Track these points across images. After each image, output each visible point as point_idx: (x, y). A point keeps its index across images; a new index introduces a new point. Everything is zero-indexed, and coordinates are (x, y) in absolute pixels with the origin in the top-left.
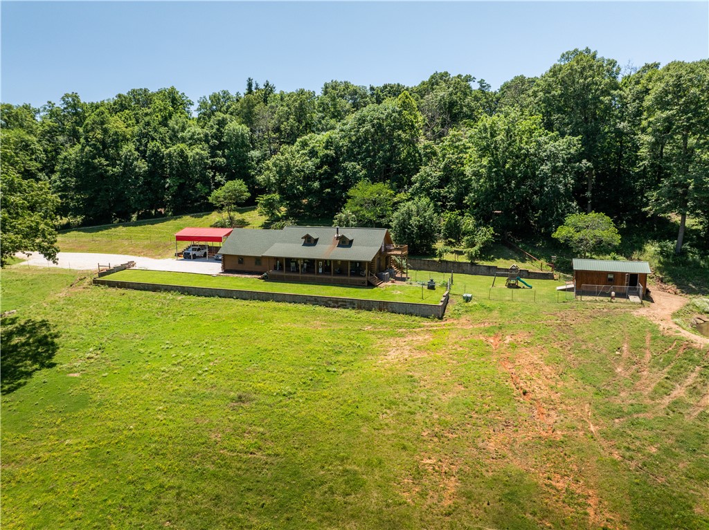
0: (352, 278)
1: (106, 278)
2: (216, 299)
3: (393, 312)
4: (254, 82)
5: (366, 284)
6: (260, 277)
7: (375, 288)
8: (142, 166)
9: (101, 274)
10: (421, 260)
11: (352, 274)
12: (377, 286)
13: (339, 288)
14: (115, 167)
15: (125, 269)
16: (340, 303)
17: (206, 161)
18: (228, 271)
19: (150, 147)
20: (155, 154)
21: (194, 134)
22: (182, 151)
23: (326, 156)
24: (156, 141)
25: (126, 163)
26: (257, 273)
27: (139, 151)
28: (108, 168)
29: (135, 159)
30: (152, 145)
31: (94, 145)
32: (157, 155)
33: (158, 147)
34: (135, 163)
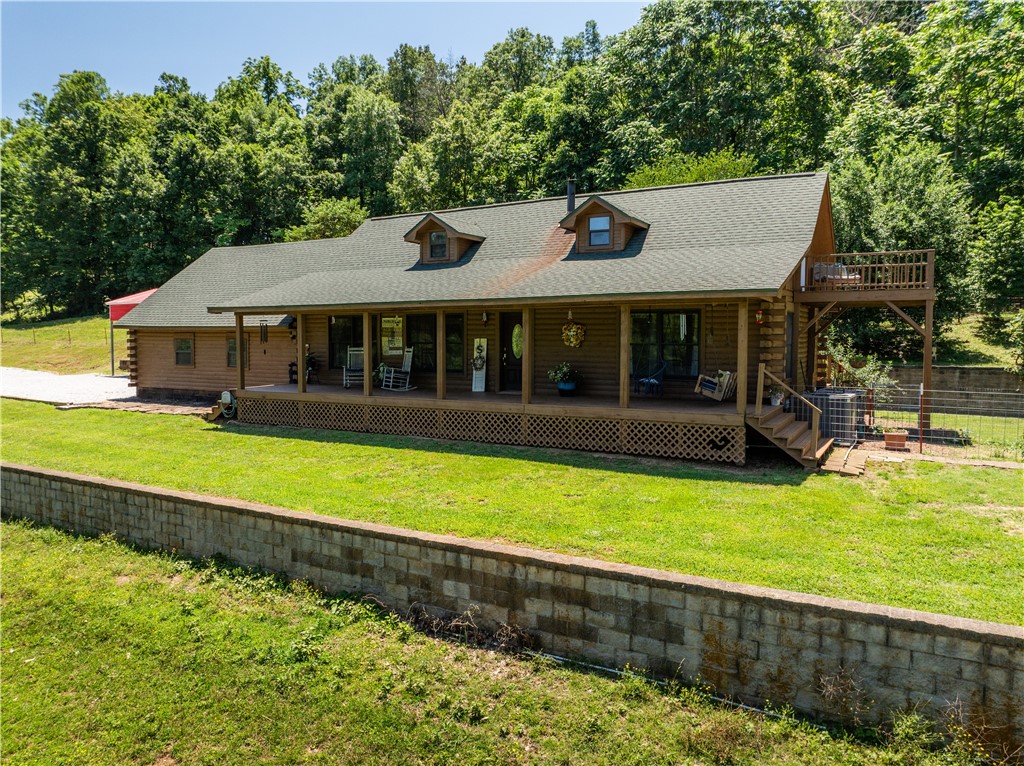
5: (739, 453)
6: (209, 410)
7: (813, 482)
11: (642, 395)
12: (818, 467)
13: (556, 469)
14: (98, 190)
17: (295, 174)
18: (145, 395)
19: (175, 145)
20: (183, 159)
21: (284, 128)
22: (248, 157)
23: (567, 118)
24: (193, 132)
25: (120, 181)
26: (210, 399)
27: (155, 156)
28: (80, 189)
29: (140, 171)
30: (179, 140)
31: (57, 141)
32: (189, 162)
33: (194, 146)
34: (138, 178)
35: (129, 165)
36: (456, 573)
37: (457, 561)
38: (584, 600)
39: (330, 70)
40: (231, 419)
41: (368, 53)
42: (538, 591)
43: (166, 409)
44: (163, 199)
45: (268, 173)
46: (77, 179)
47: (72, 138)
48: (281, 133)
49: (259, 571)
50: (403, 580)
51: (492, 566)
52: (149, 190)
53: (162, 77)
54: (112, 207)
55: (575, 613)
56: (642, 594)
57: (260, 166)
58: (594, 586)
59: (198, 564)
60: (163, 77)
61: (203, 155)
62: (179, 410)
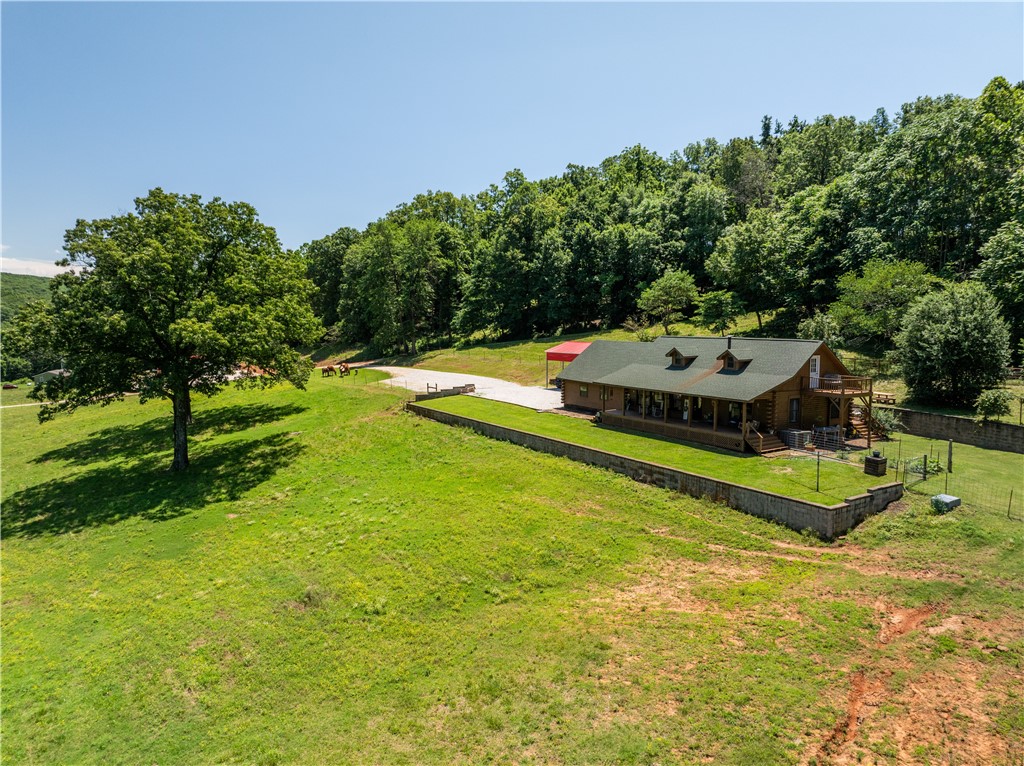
0: (720, 434)
1: (421, 404)
2: (505, 445)
3: (737, 508)
4: (773, 121)
5: (742, 449)
6: (592, 417)
8: (566, 257)
9: (420, 398)
10: (942, 417)
12: (760, 455)
14: (532, 261)
15: (458, 394)
16: (655, 476)
17: (652, 246)
18: (568, 407)
19: (577, 230)
20: (582, 240)
21: (647, 208)
22: (622, 234)
23: (824, 220)
24: (588, 221)
25: (545, 255)
26: (592, 412)
27: (565, 237)
28: (523, 263)
29: (556, 249)
30: (580, 227)
31: (510, 232)
32: (585, 241)
33: (588, 230)
34: (555, 254)
35: (550, 245)
36: (641, 468)
37: (642, 466)
38: (663, 474)
39: (682, 154)
40: (601, 423)
41: (711, 137)
42: (656, 472)
43: (576, 415)
44: (569, 266)
45: (634, 246)
46: (520, 256)
47: (518, 230)
48: (644, 211)
49: (602, 466)
50: (632, 469)
51: (648, 467)
52: (562, 261)
53: (568, 167)
54: (539, 272)
55: (661, 477)
56: (672, 473)
57: (630, 241)
58: (665, 471)
59: (588, 464)
60: (570, 166)
61: (595, 236)
62: (582, 416)
